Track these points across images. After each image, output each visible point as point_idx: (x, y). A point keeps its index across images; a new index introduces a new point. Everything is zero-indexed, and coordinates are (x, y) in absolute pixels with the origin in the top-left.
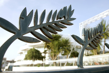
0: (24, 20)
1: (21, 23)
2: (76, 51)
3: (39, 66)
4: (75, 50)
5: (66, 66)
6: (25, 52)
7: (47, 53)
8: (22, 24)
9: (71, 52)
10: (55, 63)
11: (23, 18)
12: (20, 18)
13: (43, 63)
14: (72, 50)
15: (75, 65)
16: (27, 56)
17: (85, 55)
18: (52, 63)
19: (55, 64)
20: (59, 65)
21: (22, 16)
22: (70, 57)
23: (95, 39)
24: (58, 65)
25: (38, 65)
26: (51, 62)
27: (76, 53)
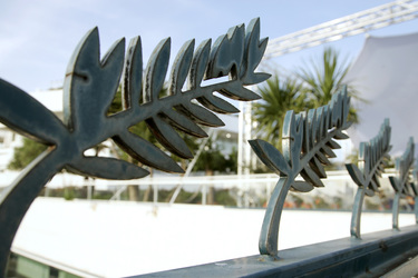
0: (88, 84)
1: (76, 98)
2: (218, 152)
3: (69, 198)
4: (214, 146)
5: (176, 202)
6: (13, 139)
7: (106, 147)
8: (81, 104)
9: (198, 153)
10: (136, 187)
11: (85, 78)
12: (75, 75)
13: (86, 187)
14: (201, 147)
15: (207, 203)
16: (23, 154)
17: (250, 167)
18: (124, 188)
19: (132, 193)
20: (151, 199)
21: (83, 68)
22: (192, 170)
23: (322, 150)
24: (146, 197)
25: (66, 193)
26: (120, 186)
27: (215, 156)
